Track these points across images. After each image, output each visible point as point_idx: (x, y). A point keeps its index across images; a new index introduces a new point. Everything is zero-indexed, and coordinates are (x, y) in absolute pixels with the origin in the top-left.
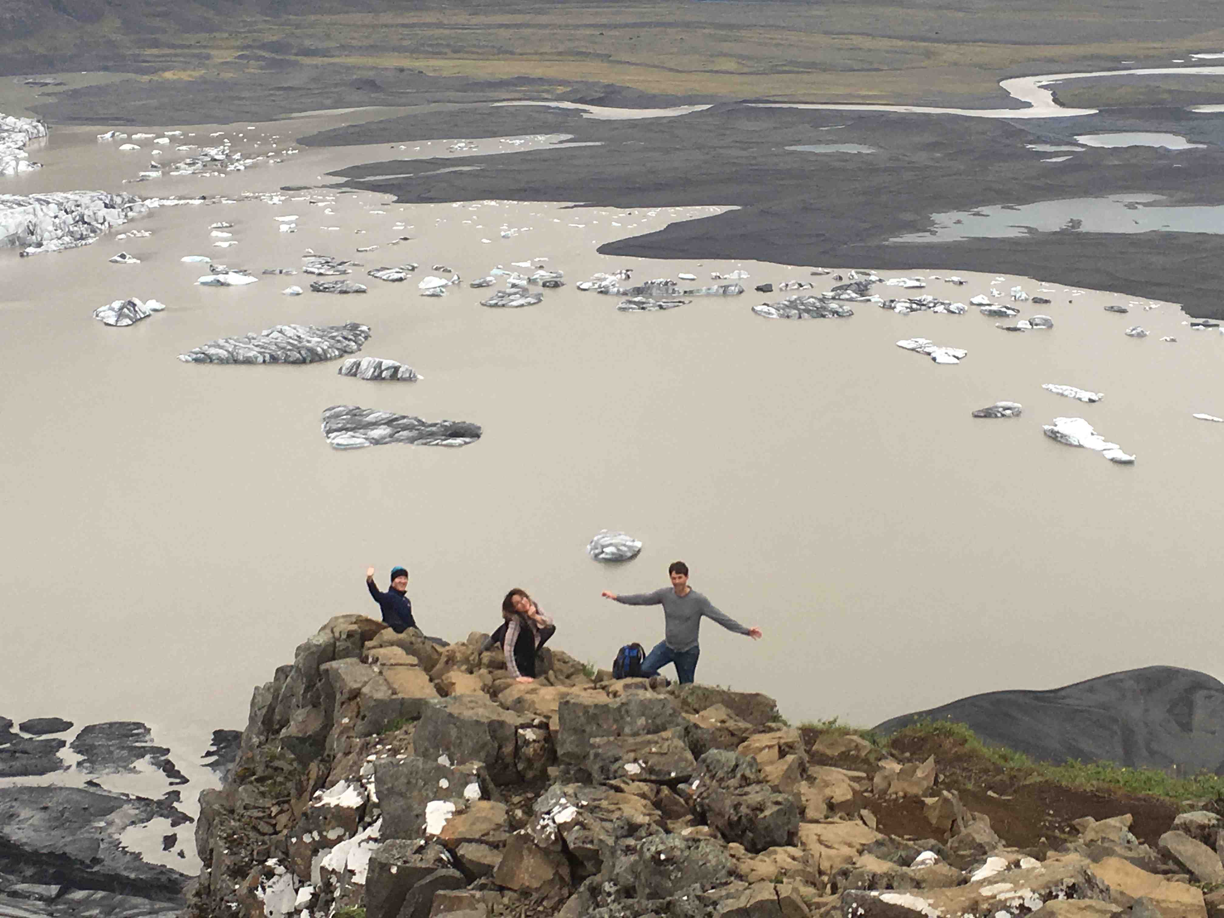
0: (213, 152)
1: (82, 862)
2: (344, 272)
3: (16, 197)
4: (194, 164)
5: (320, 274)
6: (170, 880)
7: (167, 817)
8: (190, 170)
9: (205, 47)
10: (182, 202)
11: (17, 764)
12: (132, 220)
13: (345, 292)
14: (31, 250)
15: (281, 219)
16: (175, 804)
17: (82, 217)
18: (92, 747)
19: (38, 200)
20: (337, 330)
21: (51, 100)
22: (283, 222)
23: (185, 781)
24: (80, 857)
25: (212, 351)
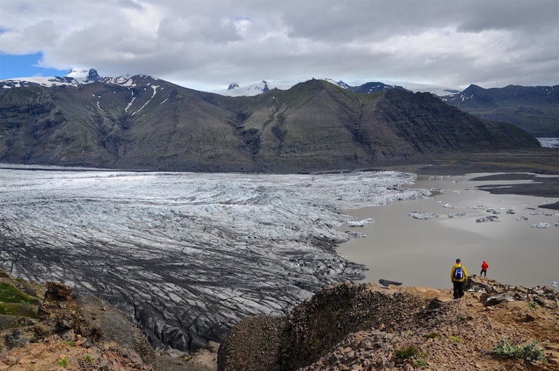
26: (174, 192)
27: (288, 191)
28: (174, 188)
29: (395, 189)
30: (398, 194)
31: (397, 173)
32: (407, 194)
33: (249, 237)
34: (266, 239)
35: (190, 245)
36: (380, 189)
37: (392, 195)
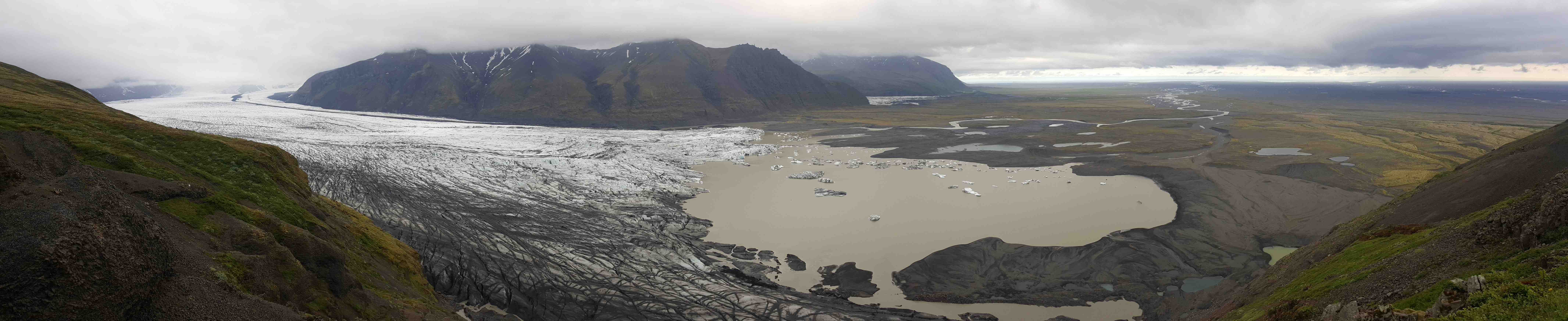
0: (796, 137)
3: (758, 144)
6: (775, 285)
14: (758, 154)
17: (768, 147)
19: (762, 145)
23: (781, 265)
24: (757, 277)
25: (793, 176)
26: (522, 143)
27: (634, 146)
28: (523, 141)
29: (742, 144)
30: (745, 150)
31: (746, 129)
32: (754, 149)
33: (590, 191)
34: (607, 193)
35: (527, 196)
36: (728, 144)
37: (739, 150)
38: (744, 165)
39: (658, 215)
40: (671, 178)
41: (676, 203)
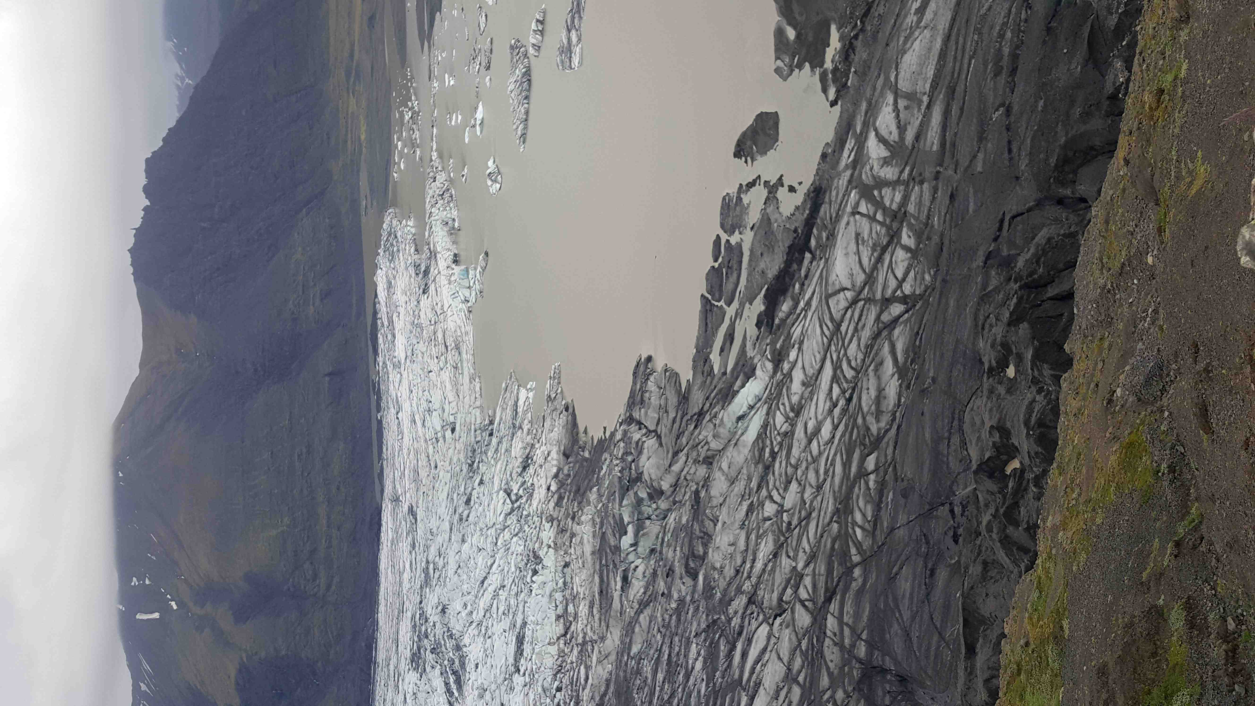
0: (407, 118)
1: (795, 238)
2: (480, 50)
3: (427, 228)
4: (413, 130)
5: (480, 64)
6: (813, 192)
7: (778, 189)
8: (417, 132)
9: (347, 114)
10: (434, 139)
11: (735, 266)
12: (443, 169)
13: (491, 50)
14: (456, 225)
15: (447, 84)
16: (771, 184)
17: (439, 195)
18: (732, 225)
19: (429, 218)
20: (512, 58)
21: (375, 204)
22: (449, 82)
23: (759, 177)
24: (791, 238)
25: (519, 133)
27: (427, 581)
31: (382, 260)
36: (426, 314)
37: (442, 280)
38: (484, 269)
39: (620, 505)
40: (519, 470)
41: (587, 454)
